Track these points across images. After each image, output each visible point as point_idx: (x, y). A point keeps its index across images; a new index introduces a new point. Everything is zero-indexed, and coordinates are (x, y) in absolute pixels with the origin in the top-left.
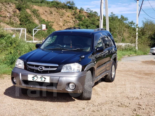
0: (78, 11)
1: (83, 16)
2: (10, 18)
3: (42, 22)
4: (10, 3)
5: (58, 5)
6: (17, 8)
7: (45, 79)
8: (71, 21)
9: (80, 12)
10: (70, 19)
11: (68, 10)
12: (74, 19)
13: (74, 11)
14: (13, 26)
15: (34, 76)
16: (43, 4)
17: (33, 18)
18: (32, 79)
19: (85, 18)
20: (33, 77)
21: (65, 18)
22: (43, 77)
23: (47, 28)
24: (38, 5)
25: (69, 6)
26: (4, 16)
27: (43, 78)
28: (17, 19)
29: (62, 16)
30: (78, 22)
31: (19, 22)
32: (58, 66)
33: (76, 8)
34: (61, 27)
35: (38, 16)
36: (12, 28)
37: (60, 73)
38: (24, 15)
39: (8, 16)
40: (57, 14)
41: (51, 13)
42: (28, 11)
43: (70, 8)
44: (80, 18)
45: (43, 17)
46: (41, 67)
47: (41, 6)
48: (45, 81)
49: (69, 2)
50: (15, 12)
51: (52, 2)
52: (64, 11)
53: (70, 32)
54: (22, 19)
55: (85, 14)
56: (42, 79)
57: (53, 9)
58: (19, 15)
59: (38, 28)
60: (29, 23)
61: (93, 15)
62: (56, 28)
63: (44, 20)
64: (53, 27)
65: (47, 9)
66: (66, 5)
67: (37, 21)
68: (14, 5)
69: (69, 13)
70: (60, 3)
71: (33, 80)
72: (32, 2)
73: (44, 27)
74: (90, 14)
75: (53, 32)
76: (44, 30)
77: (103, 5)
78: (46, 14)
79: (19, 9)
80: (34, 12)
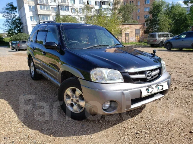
7: (162, 86)
15: (147, 88)
18: (146, 91)
20: (147, 90)
22: (159, 84)
27: (159, 86)
48: (162, 89)
56: (158, 88)
71: (148, 93)
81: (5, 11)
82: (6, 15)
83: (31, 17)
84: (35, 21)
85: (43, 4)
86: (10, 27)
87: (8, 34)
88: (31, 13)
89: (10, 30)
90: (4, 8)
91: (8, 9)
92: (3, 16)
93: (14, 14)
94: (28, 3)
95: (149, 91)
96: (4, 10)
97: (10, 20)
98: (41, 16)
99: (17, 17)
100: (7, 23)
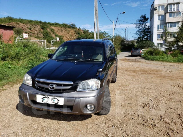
0: (78, 29)
1: (81, 32)
2: (37, 34)
3: (57, 36)
4: (37, 25)
5: (66, 26)
6: (41, 28)
8: (74, 36)
9: (79, 30)
10: (73, 34)
11: (72, 29)
12: (76, 34)
13: (75, 29)
14: (39, 39)
15: (44, 96)
16: (57, 25)
17: (51, 34)
19: (82, 33)
20: (43, 98)
21: (70, 34)
23: (60, 39)
24: (54, 26)
25: (72, 27)
26: (33, 33)
27: (55, 99)
28: (42, 35)
29: (68, 32)
30: (78, 36)
31: (43, 37)
32: (73, 83)
33: (77, 28)
34: (68, 39)
35: (54, 32)
36: (39, 40)
37: (76, 92)
38: (46, 32)
39: (36, 33)
40: (66, 31)
41: (62, 31)
42: (48, 29)
43: (73, 28)
44: (79, 34)
45: (57, 33)
46: (52, 86)
47: (56, 27)
48: (58, 103)
49: (72, 24)
50: (40, 30)
51: (62, 24)
52: (70, 29)
53: (81, 42)
54: (45, 35)
55: (82, 31)
56: (54, 101)
57: (63, 29)
58: (43, 32)
59: (54, 40)
60: (49, 37)
61: (86, 32)
62: (66, 40)
63: (58, 35)
64: (64, 39)
65: (59, 28)
66: (71, 26)
67: (53, 36)
68: (39, 26)
69: (72, 31)
70: (67, 25)
71: (43, 102)
72: (51, 24)
73: (58, 39)
74: (84, 31)
75: (64, 42)
76: (58, 41)
77: (96, 23)
78: (59, 31)
79: (43, 29)
80: (52, 30)
81: (139, 22)
82: (138, 26)
83: (158, 26)
84: (161, 29)
85: (174, 12)
86: (140, 35)
87: (137, 41)
88: (160, 22)
89: (139, 38)
90: (138, 20)
91: (141, 20)
92: (136, 27)
93: (145, 24)
94: (158, 13)
95: (44, 100)
96: (137, 22)
97: (141, 29)
98: (168, 24)
99: (147, 27)
100: (137, 33)
